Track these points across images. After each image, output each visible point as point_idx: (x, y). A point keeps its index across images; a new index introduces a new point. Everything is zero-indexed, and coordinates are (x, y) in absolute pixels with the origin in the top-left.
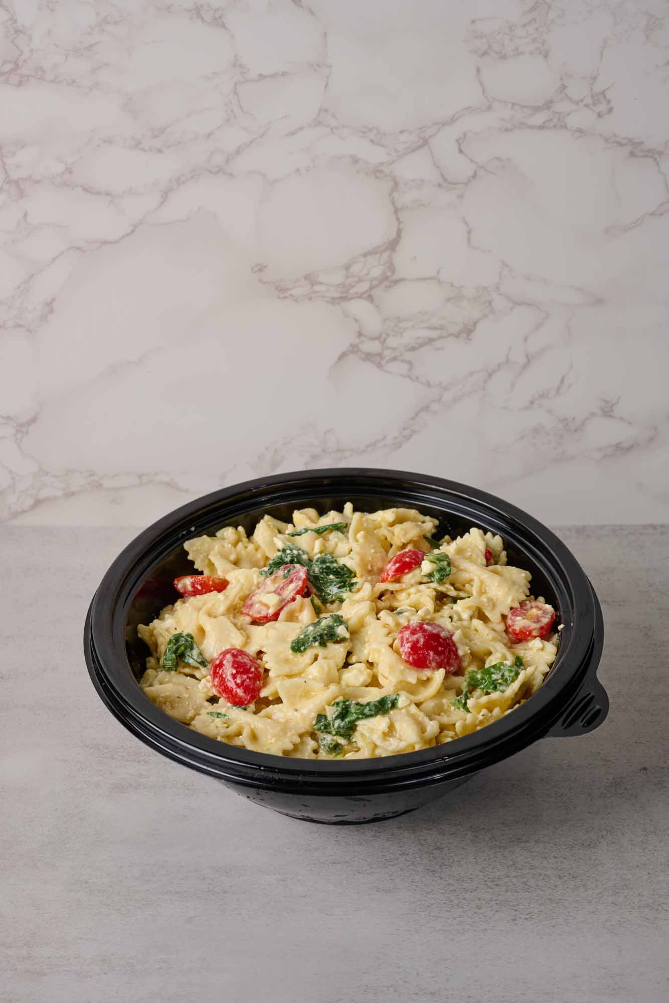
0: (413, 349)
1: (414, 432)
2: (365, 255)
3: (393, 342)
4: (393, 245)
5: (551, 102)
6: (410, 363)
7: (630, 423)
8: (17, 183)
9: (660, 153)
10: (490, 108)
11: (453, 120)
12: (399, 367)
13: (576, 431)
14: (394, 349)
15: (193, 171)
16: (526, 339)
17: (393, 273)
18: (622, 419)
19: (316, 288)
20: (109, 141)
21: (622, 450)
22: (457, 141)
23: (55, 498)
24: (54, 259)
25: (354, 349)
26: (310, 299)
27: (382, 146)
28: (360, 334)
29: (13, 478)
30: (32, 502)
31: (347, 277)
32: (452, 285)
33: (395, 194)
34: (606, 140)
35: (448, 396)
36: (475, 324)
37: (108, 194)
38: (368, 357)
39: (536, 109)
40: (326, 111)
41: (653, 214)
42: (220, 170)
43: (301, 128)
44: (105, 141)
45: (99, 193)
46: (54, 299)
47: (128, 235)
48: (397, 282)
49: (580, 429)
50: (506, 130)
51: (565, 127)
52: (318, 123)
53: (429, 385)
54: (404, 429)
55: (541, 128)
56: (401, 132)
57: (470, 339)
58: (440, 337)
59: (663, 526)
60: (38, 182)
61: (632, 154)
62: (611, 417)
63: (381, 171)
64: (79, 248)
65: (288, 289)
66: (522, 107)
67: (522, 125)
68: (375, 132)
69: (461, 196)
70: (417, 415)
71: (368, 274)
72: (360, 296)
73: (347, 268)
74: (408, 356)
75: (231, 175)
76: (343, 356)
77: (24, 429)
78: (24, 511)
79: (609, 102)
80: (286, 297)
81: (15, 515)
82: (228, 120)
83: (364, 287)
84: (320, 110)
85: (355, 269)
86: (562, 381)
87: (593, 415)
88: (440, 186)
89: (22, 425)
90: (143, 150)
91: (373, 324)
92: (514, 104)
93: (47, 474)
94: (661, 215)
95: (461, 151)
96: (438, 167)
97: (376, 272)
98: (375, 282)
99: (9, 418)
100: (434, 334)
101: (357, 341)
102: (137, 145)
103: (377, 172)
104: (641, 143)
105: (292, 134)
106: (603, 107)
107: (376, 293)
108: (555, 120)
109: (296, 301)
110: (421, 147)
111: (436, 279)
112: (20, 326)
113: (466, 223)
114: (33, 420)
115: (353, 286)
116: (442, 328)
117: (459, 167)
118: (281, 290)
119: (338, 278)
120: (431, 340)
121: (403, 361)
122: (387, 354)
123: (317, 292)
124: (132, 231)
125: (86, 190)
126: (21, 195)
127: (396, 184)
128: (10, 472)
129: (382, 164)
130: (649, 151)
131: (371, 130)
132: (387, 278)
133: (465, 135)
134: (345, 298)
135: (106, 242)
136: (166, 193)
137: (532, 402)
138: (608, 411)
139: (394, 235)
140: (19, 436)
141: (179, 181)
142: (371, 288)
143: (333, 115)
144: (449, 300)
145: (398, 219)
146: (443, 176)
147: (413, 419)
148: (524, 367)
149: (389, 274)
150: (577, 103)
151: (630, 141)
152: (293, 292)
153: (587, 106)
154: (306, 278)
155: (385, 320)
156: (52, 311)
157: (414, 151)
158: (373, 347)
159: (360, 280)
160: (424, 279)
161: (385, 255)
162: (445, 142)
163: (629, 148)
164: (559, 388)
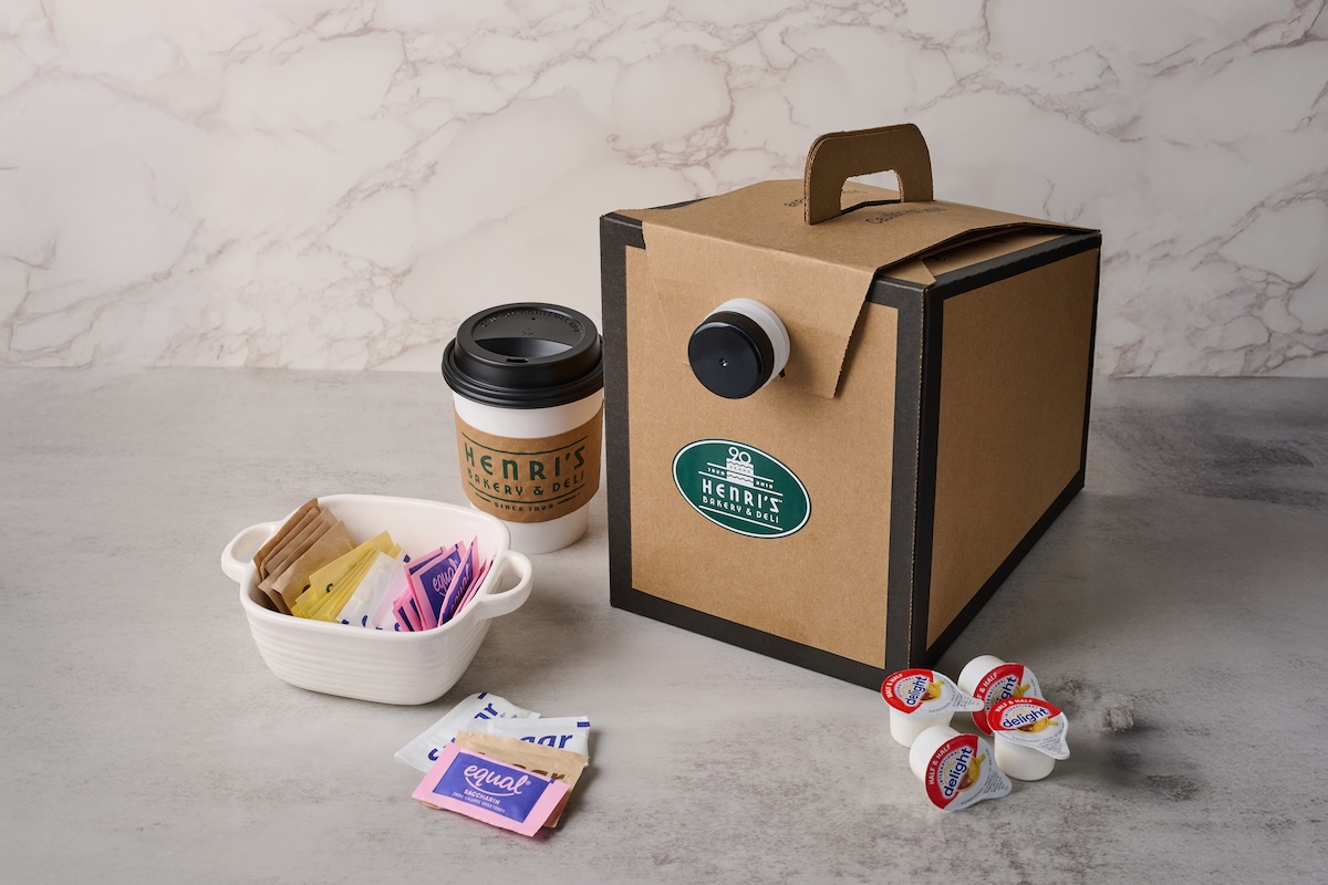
2: (703, 128)
4: (726, 120)
5: (857, 4)
8: (414, 64)
9: (948, 47)
10: (807, 8)
11: (777, 18)
15: (561, 56)
17: (727, 144)
19: (661, 156)
20: (493, 31)
22: (781, 34)
23: (421, 345)
24: (439, 129)
26: (656, 165)
27: (719, 37)
29: (385, 326)
30: (398, 348)
31: (688, 147)
32: (776, 155)
33: (729, 77)
34: (903, 35)
37: (489, 74)
39: (844, 10)
40: (673, 9)
41: (943, 96)
42: (583, 56)
43: (653, 22)
44: (490, 31)
45: (481, 73)
46: (436, 163)
47: (503, 108)
48: (729, 151)
50: (821, 26)
51: (869, 24)
52: (666, 18)
55: (849, 25)
56: (735, 27)
60: (431, 63)
61: (924, 47)
63: (718, 58)
64: (461, 120)
65: (636, 157)
66: (833, 8)
67: (834, 23)
68: (713, 26)
69: (784, 80)
72: (698, 163)
73: (688, 139)
75: (593, 60)
77: (399, 280)
78: (392, 357)
79: (904, 5)
81: (384, 360)
82: (592, 16)
83: (702, 155)
84: (669, 8)
85: (695, 140)
88: (766, 70)
89: (397, 276)
90: (521, 38)
92: (826, 6)
93: (416, 321)
94: (951, 97)
95: (783, 43)
96: (765, 56)
97: (713, 143)
98: (711, 151)
99: (387, 269)
102: (517, 34)
103: (714, 59)
104: (932, 38)
105: (645, 27)
106: (899, 9)
107: (711, 160)
108: (860, 19)
109: (643, 166)
110: (751, 38)
112: (405, 186)
113: (788, 103)
114: (408, 271)
115: (692, 155)
117: (782, 56)
118: (631, 157)
124: (508, 105)
125: (470, 70)
126: (416, 73)
127: (730, 69)
128: (383, 319)
129: (718, 52)
130: (939, 44)
131: (709, 25)
132: (721, 148)
133: (787, 29)
134: (685, 165)
135: (484, 114)
136: (538, 74)
139: (728, 111)
140: (394, 286)
141: (549, 64)
142: (708, 156)
143: (679, 12)
144: (774, 167)
145: (731, 98)
146: (769, 63)
149: (723, 144)
150: (878, 6)
151: (923, 36)
153: (886, 7)
154: (653, 147)
155: (719, 185)
156: (433, 173)
157: (745, 42)
159: (699, 150)
160: (753, 149)
161: (720, 128)
162: (770, 35)
163: (921, 42)
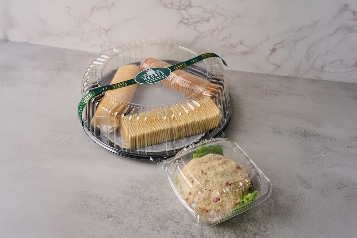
0: (195, 23)
1: (195, 43)
3: (191, 21)
6: (194, 26)
7: (247, 47)
12: (192, 27)
13: (234, 47)
14: (191, 22)
16: (222, 23)
18: (245, 46)
21: (245, 53)
25: (182, 21)
28: (183, 18)
35: (204, 35)
36: (210, 18)
38: (185, 24)
49: (235, 47)
53: (199, 32)
54: (193, 42)
57: (208, 22)
58: (202, 21)
59: (255, 73)
62: (242, 45)
70: (196, 39)
71: (185, 4)
74: (194, 24)
76: (179, 23)
80: (166, 7)
86: (231, 35)
87: (238, 44)
91: (186, 16)
100: (200, 20)
101: (182, 19)
111: (201, 7)
116: (202, 19)
119: (178, 4)
120: (199, 21)
121: (193, 26)
122: (189, 23)
123: (173, 7)
137: (223, 39)
138: (241, 43)
147: (195, 40)
148: (222, 30)
152: (168, 6)
158: (186, 21)
164: (230, 36)
